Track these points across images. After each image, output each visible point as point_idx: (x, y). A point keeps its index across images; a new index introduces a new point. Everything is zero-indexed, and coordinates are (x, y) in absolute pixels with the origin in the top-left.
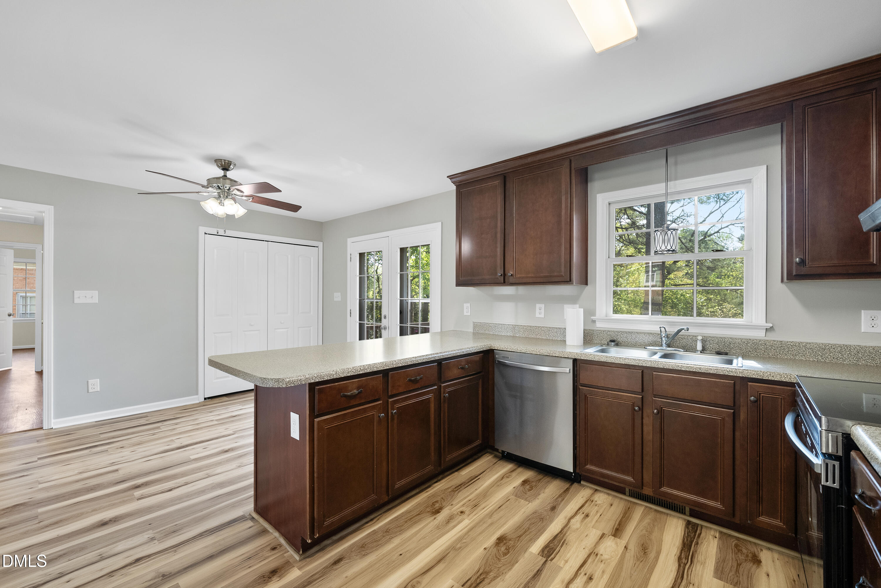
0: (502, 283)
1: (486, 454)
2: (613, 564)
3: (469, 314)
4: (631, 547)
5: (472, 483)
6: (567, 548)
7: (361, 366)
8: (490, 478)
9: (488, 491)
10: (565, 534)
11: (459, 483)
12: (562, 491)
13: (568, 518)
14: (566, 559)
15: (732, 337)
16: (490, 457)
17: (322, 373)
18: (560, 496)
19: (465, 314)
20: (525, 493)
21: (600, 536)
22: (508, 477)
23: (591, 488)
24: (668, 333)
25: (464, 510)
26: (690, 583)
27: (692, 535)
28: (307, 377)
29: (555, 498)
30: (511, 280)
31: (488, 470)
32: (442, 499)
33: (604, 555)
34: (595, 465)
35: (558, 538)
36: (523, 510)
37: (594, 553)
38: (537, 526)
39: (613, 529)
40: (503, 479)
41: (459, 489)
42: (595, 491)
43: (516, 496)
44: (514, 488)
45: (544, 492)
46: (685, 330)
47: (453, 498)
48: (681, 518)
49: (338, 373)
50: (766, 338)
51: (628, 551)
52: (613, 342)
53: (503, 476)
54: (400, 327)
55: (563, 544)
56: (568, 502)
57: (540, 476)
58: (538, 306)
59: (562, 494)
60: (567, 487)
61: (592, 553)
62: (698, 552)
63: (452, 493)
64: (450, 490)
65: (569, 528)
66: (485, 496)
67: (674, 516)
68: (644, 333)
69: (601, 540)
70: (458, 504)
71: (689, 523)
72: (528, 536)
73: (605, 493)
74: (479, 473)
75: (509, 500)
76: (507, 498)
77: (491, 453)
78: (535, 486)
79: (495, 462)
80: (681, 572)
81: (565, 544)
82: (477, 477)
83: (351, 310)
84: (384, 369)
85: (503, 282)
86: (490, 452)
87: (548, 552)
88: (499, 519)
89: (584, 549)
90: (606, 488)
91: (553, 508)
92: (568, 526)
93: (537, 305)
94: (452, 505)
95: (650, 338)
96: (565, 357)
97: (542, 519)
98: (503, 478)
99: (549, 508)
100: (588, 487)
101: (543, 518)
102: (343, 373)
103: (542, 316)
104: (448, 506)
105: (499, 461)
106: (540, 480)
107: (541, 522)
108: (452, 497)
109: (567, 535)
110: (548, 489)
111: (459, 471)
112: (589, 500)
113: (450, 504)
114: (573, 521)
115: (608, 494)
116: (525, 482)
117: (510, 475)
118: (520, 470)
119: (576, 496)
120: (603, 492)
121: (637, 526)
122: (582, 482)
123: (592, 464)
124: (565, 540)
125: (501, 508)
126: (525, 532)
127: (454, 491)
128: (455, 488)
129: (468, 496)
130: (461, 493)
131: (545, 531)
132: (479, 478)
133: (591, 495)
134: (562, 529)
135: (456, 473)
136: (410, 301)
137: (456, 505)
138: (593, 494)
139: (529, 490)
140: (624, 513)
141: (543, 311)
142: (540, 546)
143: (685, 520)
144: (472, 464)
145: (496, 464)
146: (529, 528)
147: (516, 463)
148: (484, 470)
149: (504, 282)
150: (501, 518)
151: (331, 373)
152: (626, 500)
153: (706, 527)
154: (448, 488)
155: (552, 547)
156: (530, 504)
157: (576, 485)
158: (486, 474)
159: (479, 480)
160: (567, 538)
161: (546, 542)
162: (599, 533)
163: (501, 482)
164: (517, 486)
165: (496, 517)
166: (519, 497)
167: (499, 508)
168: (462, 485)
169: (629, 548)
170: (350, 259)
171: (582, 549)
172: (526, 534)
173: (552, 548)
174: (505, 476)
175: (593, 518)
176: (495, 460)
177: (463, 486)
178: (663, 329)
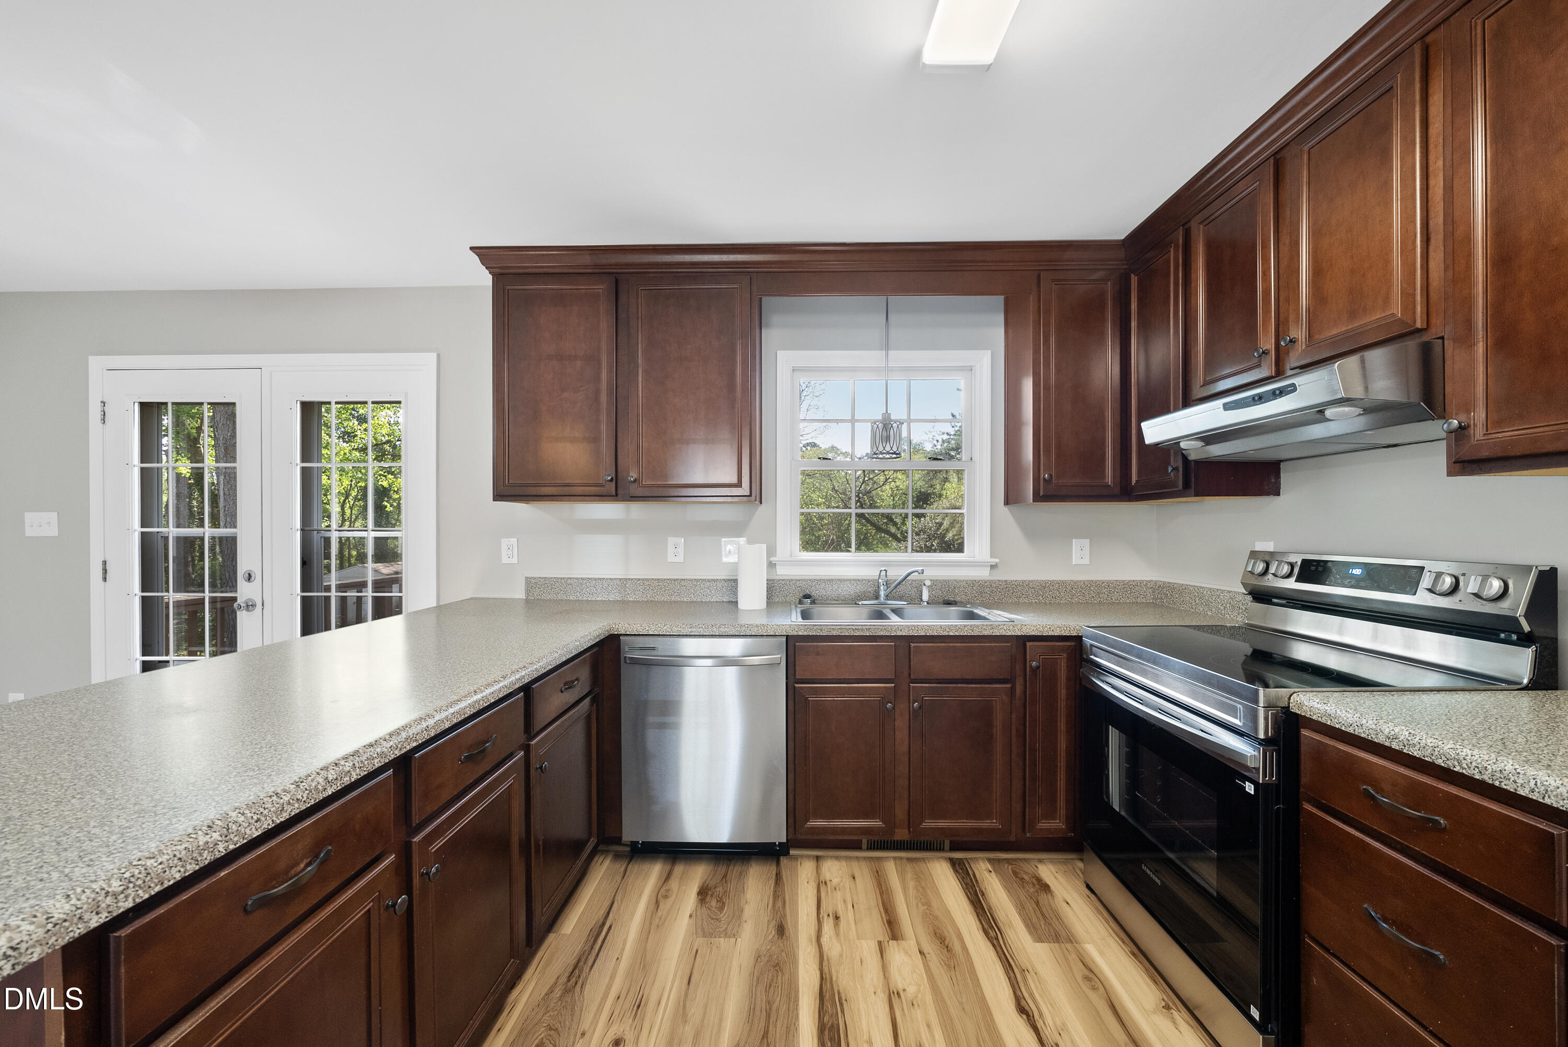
0: (613, 496)
1: (596, 858)
2: (928, 997)
3: (515, 560)
4: (927, 948)
5: (601, 946)
6: (852, 1007)
7: (325, 768)
8: (633, 915)
9: (645, 950)
10: (831, 978)
11: (572, 960)
12: (772, 882)
13: (814, 939)
14: (866, 1037)
15: (956, 579)
16: (607, 862)
17: (150, 863)
18: (776, 896)
19: (505, 560)
20: (717, 919)
21: (878, 949)
22: (666, 897)
23: (808, 857)
24: (889, 578)
25: (619, 1034)
26: (1024, 970)
27: (969, 881)
28: (57, 916)
29: (770, 905)
30: (635, 490)
31: (618, 897)
32: (551, 1029)
33: (907, 989)
34: (822, 817)
35: (827, 996)
36: (735, 964)
37: (893, 993)
38: (780, 988)
39: (884, 924)
40: (661, 906)
41: (579, 977)
42: (817, 861)
43: (704, 936)
44: (691, 916)
45: (747, 902)
46: (919, 573)
47: (577, 1013)
48: (941, 858)
49: (234, 827)
50: (991, 578)
51: (927, 956)
52: (808, 598)
53: (655, 899)
54: (304, 599)
55: (841, 1004)
56: (795, 904)
57: (722, 869)
58: (671, 541)
59: (775, 891)
60: (774, 872)
61: (890, 995)
62: (993, 908)
63: (568, 998)
64: (557, 993)
65: (828, 960)
66: (644, 967)
67: (932, 859)
68: (850, 580)
69: (884, 957)
70: (596, 1026)
71: (953, 863)
72: (778, 1021)
73: (831, 857)
74: (602, 912)
75: (697, 951)
76: (691, 949)
77: (606, 852)
78: (725, 892)
79: (622, 869)
80: (1003, 957)
81: (844, 1002)
82: (603, 924)
83: (105, 563)
84: (404, 750)
85: (614, 494)
86: (602, 850)
87: (831, 1039)
88: (705, 1014)
89: (875, 993)
90: (827, 848)
91: (781, 930)
92: (825, 958)
93: (669, 539)
94: (583, 1034)
95: (858, 588)
96: (770, 635)
97: (777, 967)
98: (657, 903)
99: (773, 933)
100: (802, 856)
101: (778, 963)
102: (258, 820)
103: (680, 559)
104: (574, 1043)
105: (630, 866)
106: (725, 876)
107: (780, 974)
108: (573, 1010)
109: (834, 979)
110: (749, 891)
111: (555, 928)
112: (821, 884)
113: (579, 1035)
114: (825, 940)
115: (837, 858)
116: (703, 893)
117: (668, 891)
118: (679, 869)
119: (798, 884)
120: (828, 857)
121: (907, 904)
122: (792, 852)
123: (818, 816)
124: (839, 993)
125: (692, 980)
126: (768, 1017)
127: (570, 991)
128: (569, 980)
129: (609, 987)
130: (587, 987)
131: (798, 991)
132: (610, 927)
133: (817, 872)
134: (820, 969)
135: (551, 937)
136: (334, 536)
137: (595, 1030)
138: (818, 868)
139: (721, 909)
140: (878, 885)
141: (681, 550)
142: (810, 1035)
143: (946, 858)
144: (576, 895)
145: (627, 874)
146: (769, 1003)
147: (663, 855)
148: (610, 902)
149: (617, 495)
150: (706, 1007)
151: (202, 840)
152: (865, 858)
153: (971, 859)
154: (551, 991)
155: (830, 1023)
156: (739, 940)
157: (784, 861)
158: (619, 909)
159: (611, 931)
160: (838, 986)
161: (814, 1019)
162: (873, 945)
163: (659, 913)
164: (694, 908)
165: (695, 1011)
166: (711, 935)
167: (689, 983)
168: (581, 964)
169: (925, 952)
170: (99, 416)
171: (873, 995)
172: (771, 1020)
173: (832, 1026)
174: (660, 895)
175: (848, 917)
176: (620, 867)
177: (585, 963)
178: (883, 573)
